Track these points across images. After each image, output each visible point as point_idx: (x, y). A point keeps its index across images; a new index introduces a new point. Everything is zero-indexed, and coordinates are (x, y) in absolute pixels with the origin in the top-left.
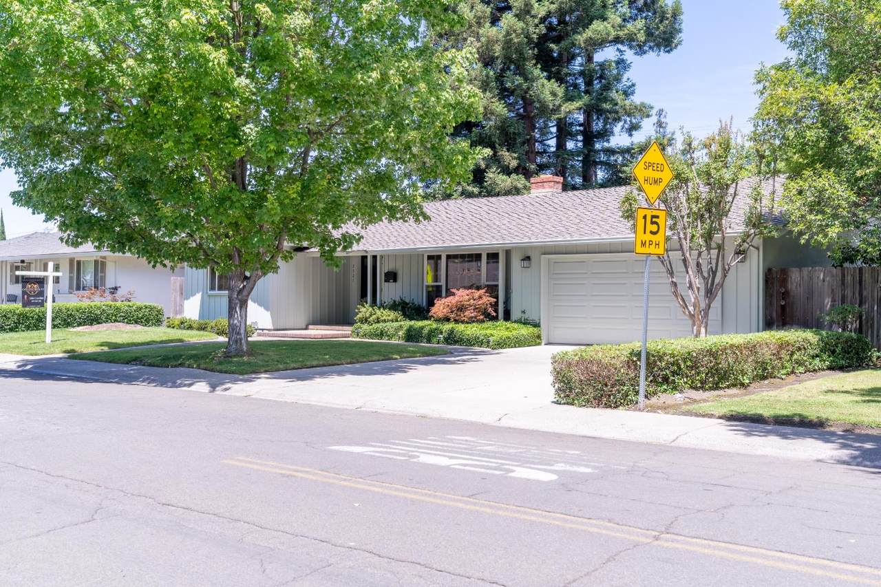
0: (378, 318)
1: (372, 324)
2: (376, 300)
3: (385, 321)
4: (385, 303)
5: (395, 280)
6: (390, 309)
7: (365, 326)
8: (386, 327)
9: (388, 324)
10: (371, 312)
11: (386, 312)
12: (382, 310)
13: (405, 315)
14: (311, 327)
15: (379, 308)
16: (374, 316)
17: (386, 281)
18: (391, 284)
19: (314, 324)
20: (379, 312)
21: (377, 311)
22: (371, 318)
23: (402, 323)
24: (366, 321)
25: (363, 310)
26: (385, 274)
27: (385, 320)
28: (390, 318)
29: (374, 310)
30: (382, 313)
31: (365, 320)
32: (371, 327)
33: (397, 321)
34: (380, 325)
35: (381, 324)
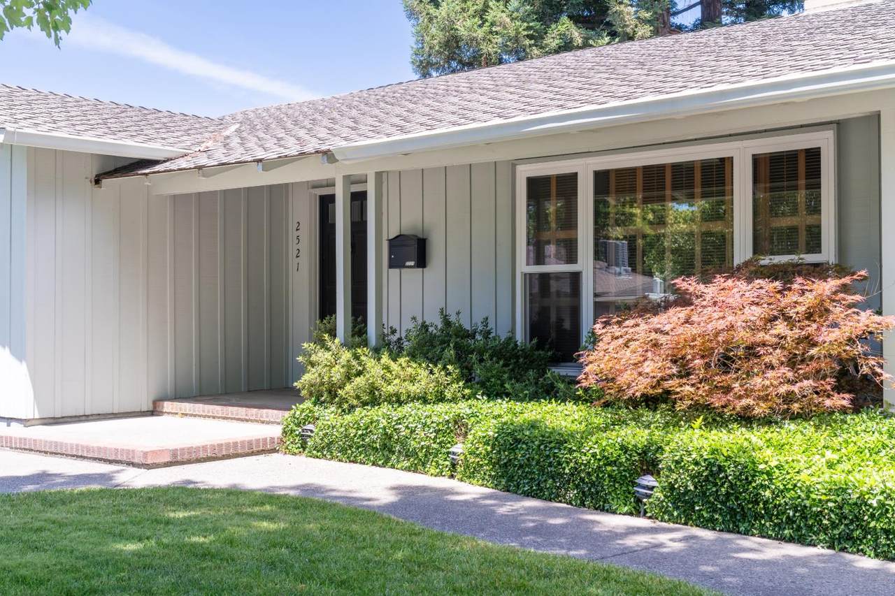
0: (373, 389)
1: (352, 408)
2: (365, 321)
3: (397, 400)
4: (394, 332)
5: (422, 262)
6: (413, 356)
7: (329, 415)
8: (399, 421)
9: (406, 409)
10: (349, 366)
11: (402, 366)
12: (385, 359)
13: (467, 377)
14: (167, 406)
15: (377, 351)
16: (359, 381)
17: (391, 266)
18: (411, 275)
19: (178, 397)
20: (374, 369)
21: (370, 363)
22: (348, 387)
23: (463, 408)
24: (333, 393)
25: (322, 356)
26: (390, 241)
27: (397, 395)
28: (414, 389)
29: (357, 357)
30: (387, 368)
31: (328, 394)
32: (348, 418)
33: (441, 398)
34: (381, 414)
35: (385, 408)
